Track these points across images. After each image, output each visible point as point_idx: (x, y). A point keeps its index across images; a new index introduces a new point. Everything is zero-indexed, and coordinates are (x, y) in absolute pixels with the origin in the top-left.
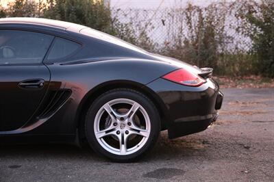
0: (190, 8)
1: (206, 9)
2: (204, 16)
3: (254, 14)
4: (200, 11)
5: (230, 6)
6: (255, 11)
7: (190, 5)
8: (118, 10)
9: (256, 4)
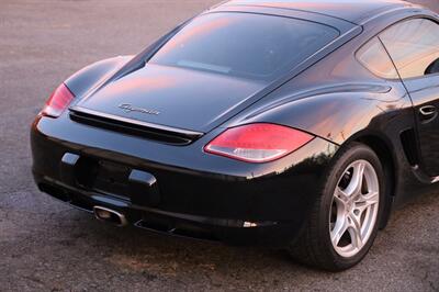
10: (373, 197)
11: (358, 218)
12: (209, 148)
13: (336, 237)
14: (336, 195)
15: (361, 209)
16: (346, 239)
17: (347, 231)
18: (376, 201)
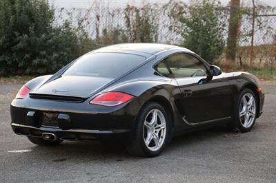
0: (128, 9)
1: (142, 9)
2: (141, 15)
3: (184, 14)
4: (137, 11)
5: (164, 7)
6: (185, 12)
7: (128, 5)
8: (62, 9)
9: (186, 6)
10: (163, 125)
11: (157, 134)
12: (91, 102)
13: (147, 142)
14: (145, 124)
15: (158, 130)
16: (152, 143)
17: (152, 140)
18: (165, 127)
